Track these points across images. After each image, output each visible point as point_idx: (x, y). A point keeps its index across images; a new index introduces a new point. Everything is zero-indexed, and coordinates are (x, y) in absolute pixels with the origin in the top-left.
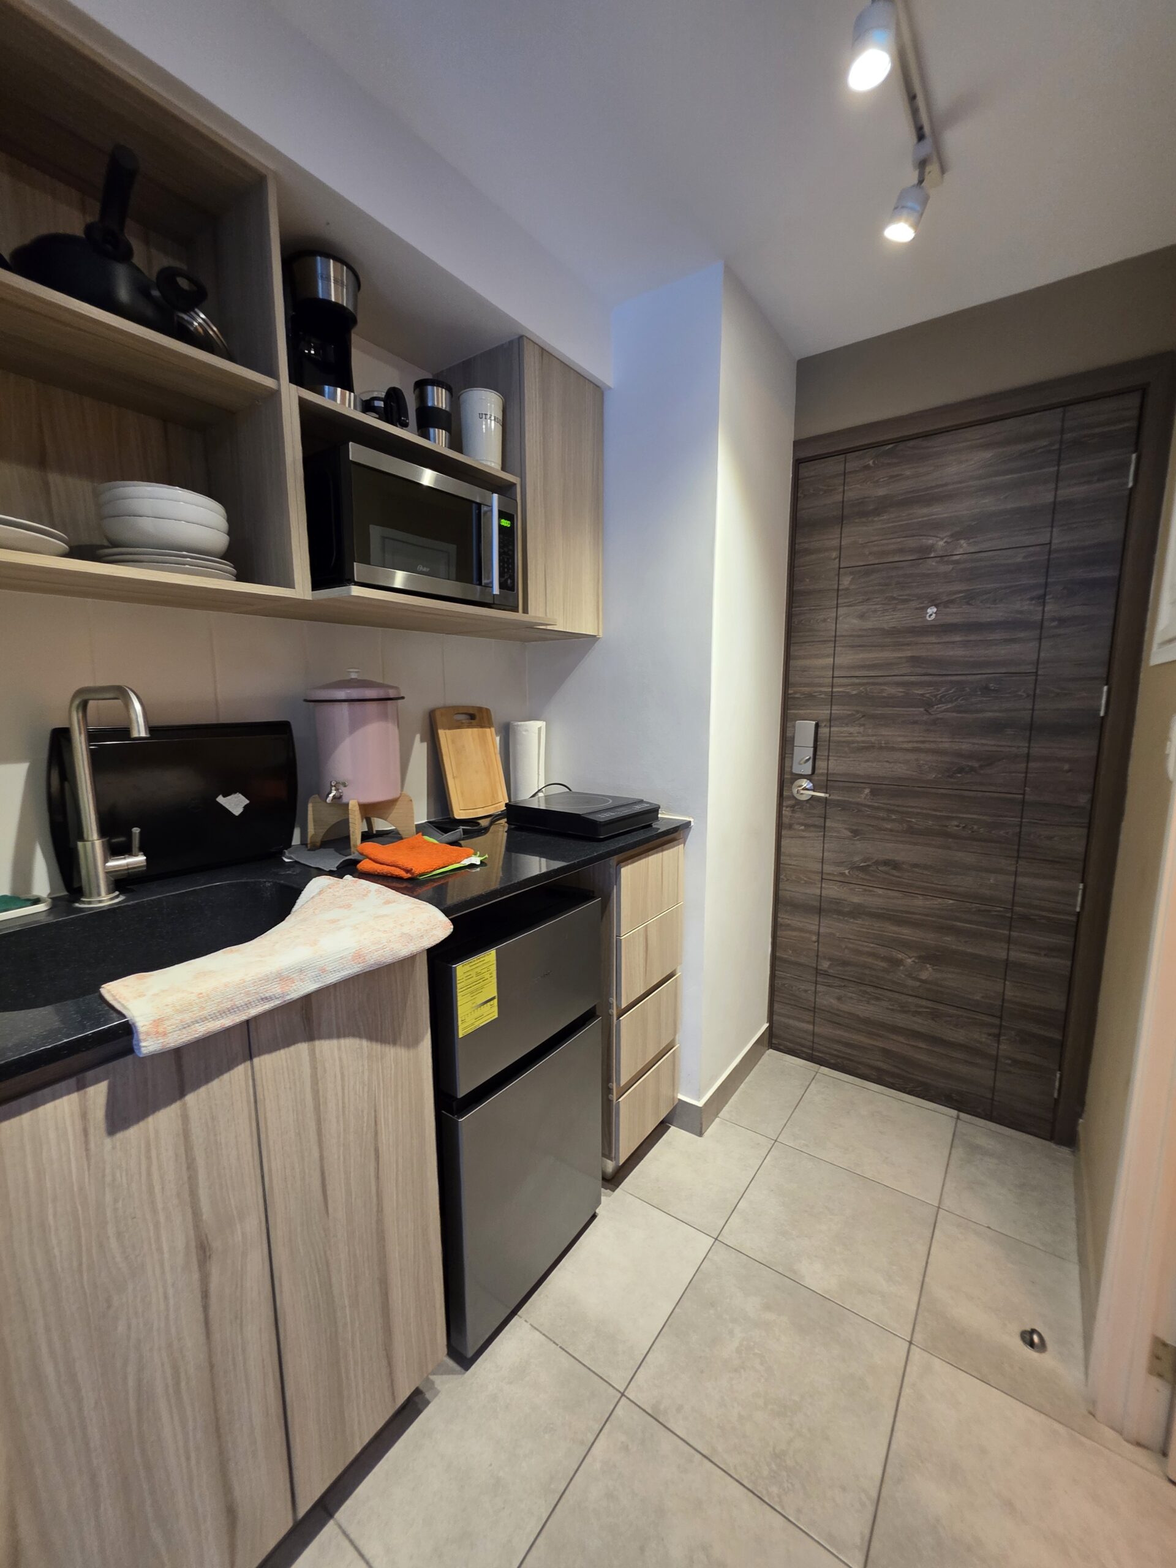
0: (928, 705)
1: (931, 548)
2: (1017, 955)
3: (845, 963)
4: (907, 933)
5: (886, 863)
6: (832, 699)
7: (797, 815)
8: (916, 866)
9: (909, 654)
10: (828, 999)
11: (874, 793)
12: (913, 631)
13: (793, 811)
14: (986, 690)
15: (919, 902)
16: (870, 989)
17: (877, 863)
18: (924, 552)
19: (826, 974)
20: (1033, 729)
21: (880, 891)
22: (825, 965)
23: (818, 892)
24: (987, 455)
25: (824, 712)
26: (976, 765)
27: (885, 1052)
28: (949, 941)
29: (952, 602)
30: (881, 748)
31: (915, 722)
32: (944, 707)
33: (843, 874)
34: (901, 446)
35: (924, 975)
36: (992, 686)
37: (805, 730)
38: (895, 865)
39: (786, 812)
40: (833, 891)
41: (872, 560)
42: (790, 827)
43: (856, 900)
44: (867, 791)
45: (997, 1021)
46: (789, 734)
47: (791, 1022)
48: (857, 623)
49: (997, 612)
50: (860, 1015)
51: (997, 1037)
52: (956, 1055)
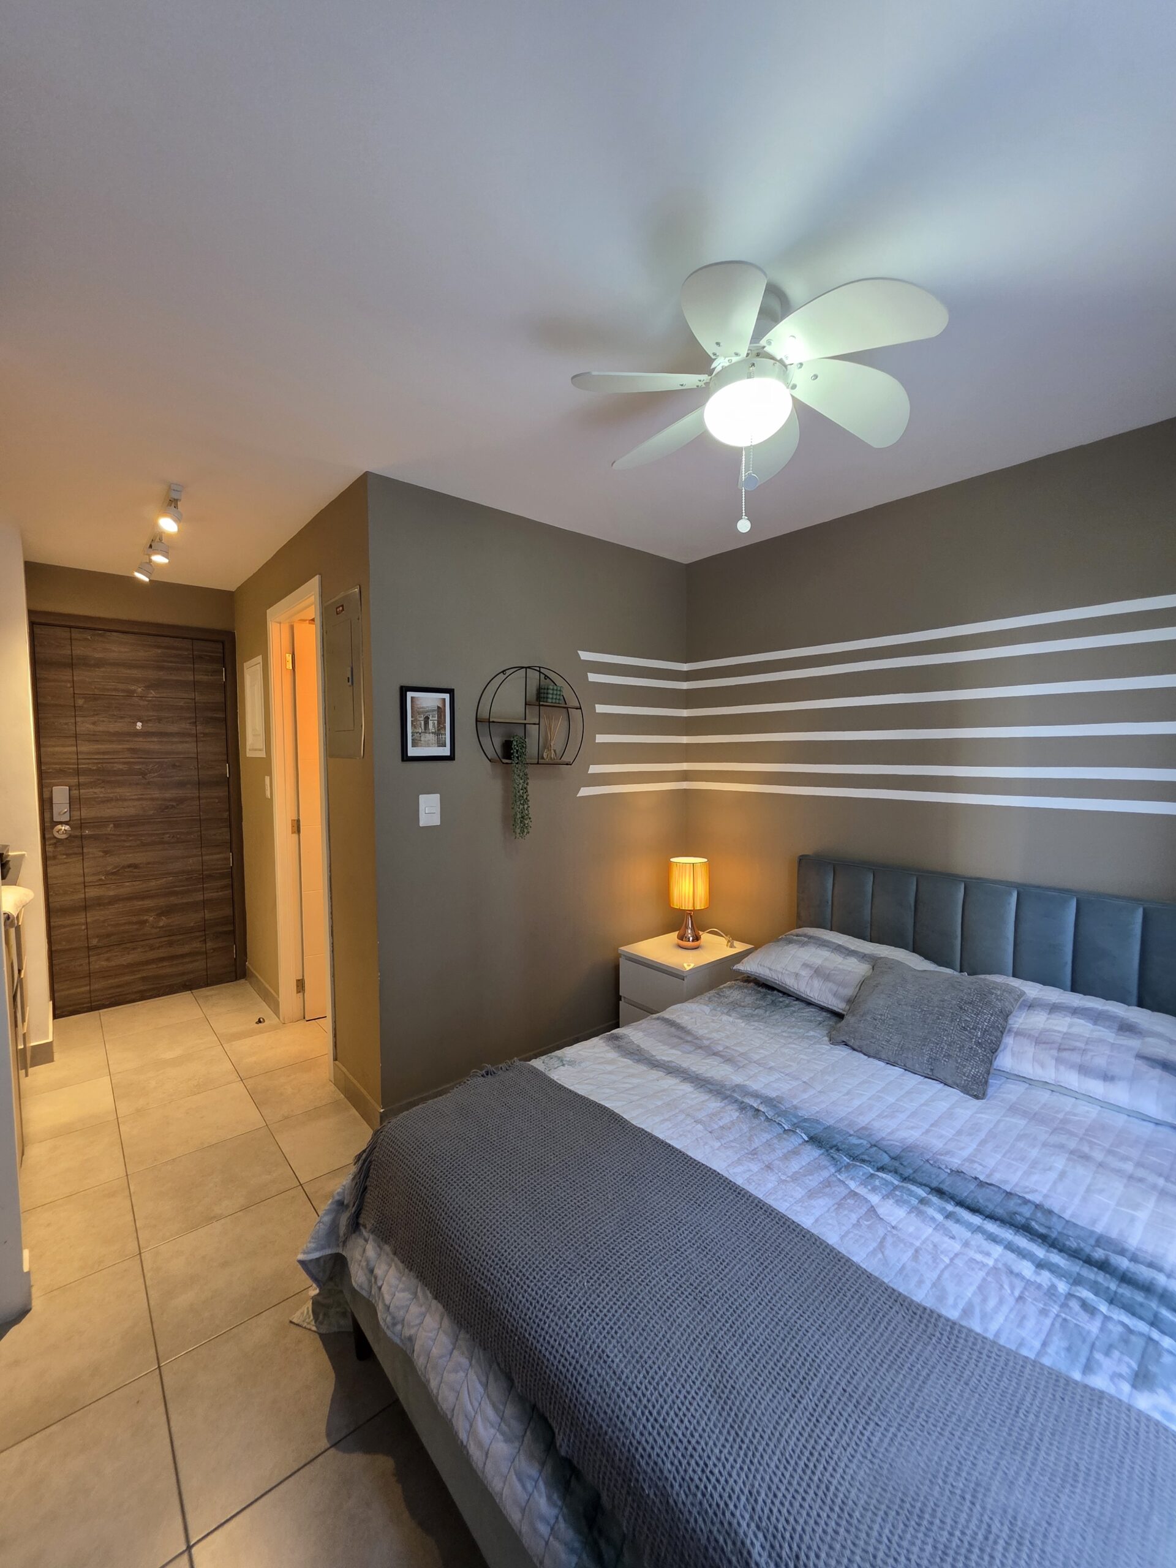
0: (144, 774)
1: (134, 691)
2: (209, 895)
3: (109, 935)
4: (149, 903)
5: (129, 866)
6: (78, 772)
7: (59, 849)
8: (149, 863)
9: (128, 746)
10: (99, 963)
11: (116, 826)
12: (129, 734)
13: (55, 847)
14: (174, 766)
15: (153, 883)
16: (128, 945)
17: (124, 867)
18: (130, 694)
19: (96, 947)
20: (200, 784)
21: (127, 884)
22: (94, 942)
23: (83, 896)
24: (159, 651)
25: (74, 781)
26: (174, 804)
27: (144, 979)
28: (173, 900)
29: (150, 720)
30: (117, 800)
31: (137, 784)
32: (153, 775)
33: (101, 880)
34: (109, 633)
35: (161, 924)
36: (177, 764)
37: (60, 794)
38: (136, 866)
39: (49, 849)
40: (92, 893)
41: (97, 692)
42: (54, 858)
43: (111, 893)
44: (112, 825)
45: (203, 933)
46: (46, 795)
47: (73, 991)
48: (91, 727)
49: (174, 728)
50: (125, 963)
51: (205, 941)
52: (185, 960)
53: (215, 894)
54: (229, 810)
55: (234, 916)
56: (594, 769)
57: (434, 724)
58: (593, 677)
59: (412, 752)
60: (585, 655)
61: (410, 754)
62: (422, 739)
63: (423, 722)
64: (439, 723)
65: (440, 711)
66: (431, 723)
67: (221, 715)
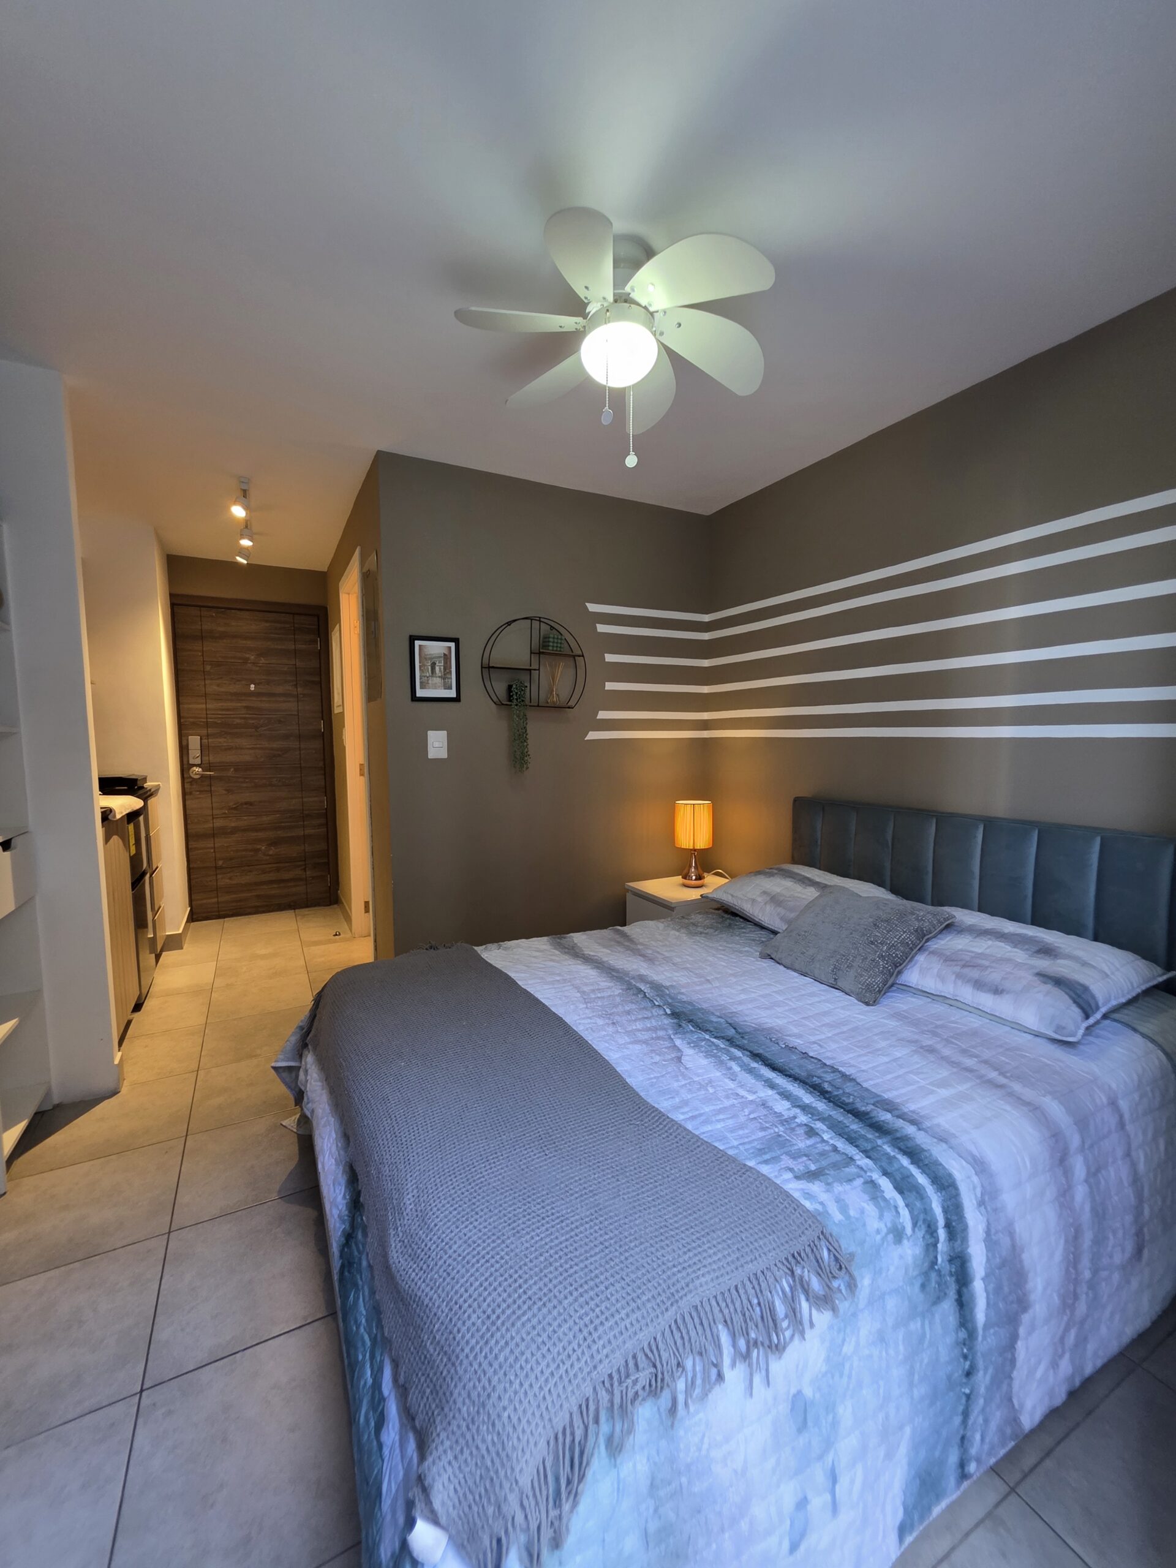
0: (256, 728)
1: (248, 659)
2: (308, 831)
3: (231, 859)
4: (261, 835)
5: (246, 803)
6: (207, 725)
7: (194, 787)
8: (260, 802)
9: (245, 705)
10: (224, 881)
11: (236, 770)
12: (244, 694)
13: (191, 785)
14: (280, 722)
15: (265, 819)
16: (247, 868)
17: (242, 804)
18: (246, 661)
19: (221, 868)
20: (300, 737)
21: (245, 818)
22: (220, 863)
23: (211, 826)
24: (267, 625)
25: (204, 732)
26: (280, 753)
27: (258, 896)
28: (281, 833)
29: (261, 683)
30: (236, 748)
31: (251, 736)
32: (263, 729)
33: (225, 813)
34: (229, 611)
35: (271, 853)
36: (282, 720)
37: (194, 741)
38: (251, 804)
39: (187, 786)
40: (219, 823)
41: (220, 660)
42: (191, 793)
43: (233, 825)
44: (232, 770)
45: (303, 863)
46: (184, 743)
47: (205, 901)
48: (215, 688)
49: (280, 690)
50: (243, 882)
51: (305, 870)
52: (290, 884)
53: (313, 831)
54: (324, 760)
55: (328, 850)
56: (603, 715)
57: (440, 669)
58: (601, 628)
59: (420, 693)
60: (592, 607)
61: (418, 695)
62: (430, 682)
63: (430, 667)
64: (445, 669)
65: (447, 657)
66: (437, 668)
67: (317, 679)
